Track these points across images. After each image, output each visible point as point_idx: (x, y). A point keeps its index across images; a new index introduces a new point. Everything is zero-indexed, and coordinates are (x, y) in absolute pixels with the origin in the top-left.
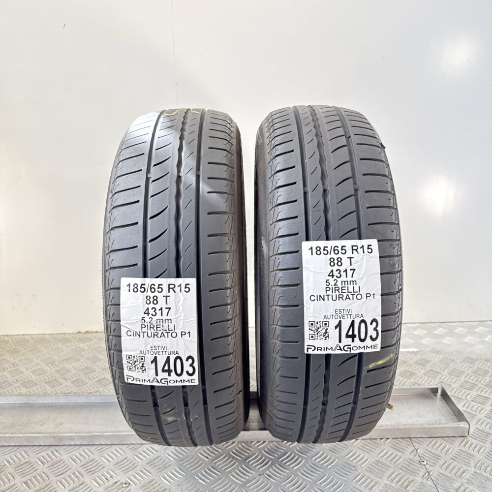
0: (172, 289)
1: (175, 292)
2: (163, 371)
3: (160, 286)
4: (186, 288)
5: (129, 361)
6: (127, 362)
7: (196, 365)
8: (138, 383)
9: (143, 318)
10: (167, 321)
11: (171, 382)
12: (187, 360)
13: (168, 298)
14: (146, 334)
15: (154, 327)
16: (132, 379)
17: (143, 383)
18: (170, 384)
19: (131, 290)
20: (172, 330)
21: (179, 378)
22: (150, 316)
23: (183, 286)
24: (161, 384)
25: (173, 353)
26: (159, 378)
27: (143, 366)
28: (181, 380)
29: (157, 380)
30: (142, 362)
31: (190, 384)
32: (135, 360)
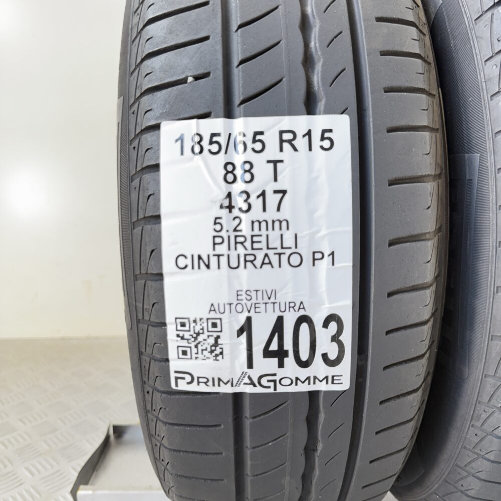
0: (290, 142)
1: (295, 149)
2: (267, 353)
3: (258, 137)
4: (323, 138)
5: (181, 334)
6: (178, 336)
7: (347, 338)
8: (202, 388)
9: (216, 218)
10: (277, 224)
11: (284, 382)
12: (326, 325)
13: (279, 165)
14: (223, 260)
15: (245, 240)
16: (188, 378)
17: (216, 389)
18: (280, 389)
19: (187, 149)
20: (290, 248)
21: (303, 373)
22: (236, 212)
23: (316, 136)
24: (259, 390)
25: (291, 306)
26: (255, 374)
27: (216, 344)
28: (308, 378)
29: (250, 378)
30: (215, 335)
31: (331, 387)
32: (198, 328)
